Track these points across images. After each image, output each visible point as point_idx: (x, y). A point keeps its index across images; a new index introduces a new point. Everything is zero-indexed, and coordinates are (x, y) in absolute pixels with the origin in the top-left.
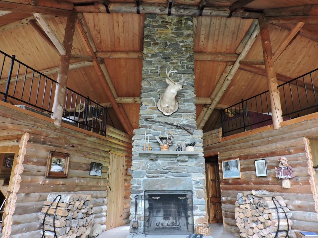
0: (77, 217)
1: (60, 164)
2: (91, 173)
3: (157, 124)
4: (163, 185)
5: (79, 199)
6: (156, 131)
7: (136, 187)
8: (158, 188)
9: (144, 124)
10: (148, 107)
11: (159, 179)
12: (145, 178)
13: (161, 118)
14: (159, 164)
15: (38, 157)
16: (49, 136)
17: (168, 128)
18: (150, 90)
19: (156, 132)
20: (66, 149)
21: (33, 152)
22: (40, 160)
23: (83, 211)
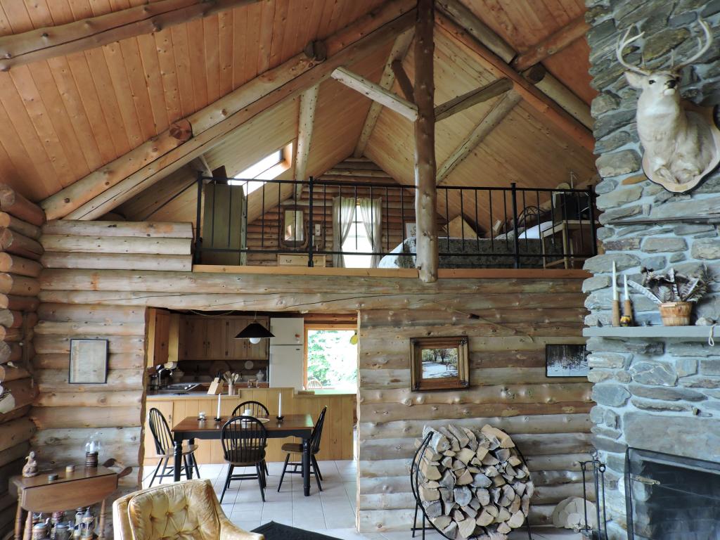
0: (472, 483)
1: (446, 360)
2: (548, 372)
3: (657, 228)
4: (688, 438)
5: (471, 445)
6: (654, 255)
7: (606, 433)
8: (672, 446)
9: (614, 238)
10: (621, 179)
11: (671, 417)
12: (630, 408)
13: (668, 204)
14: (668, 366)
15: (390, 354)
16: (408, 307)
17: (695, 238)
18: (614, 122)
19: (651, 258)
20: (458, 327)
21: (375, 345)
22: (395, 358)
23: (488, 471)
